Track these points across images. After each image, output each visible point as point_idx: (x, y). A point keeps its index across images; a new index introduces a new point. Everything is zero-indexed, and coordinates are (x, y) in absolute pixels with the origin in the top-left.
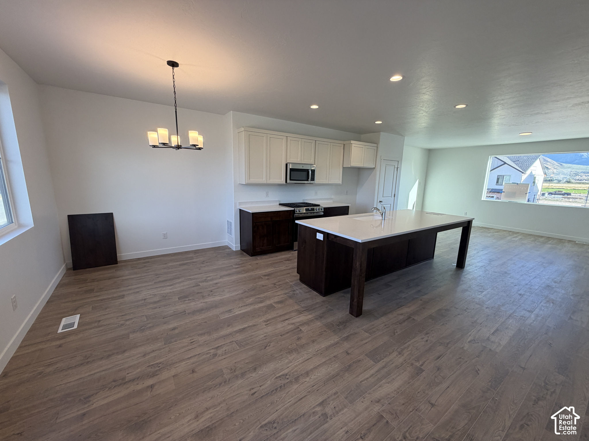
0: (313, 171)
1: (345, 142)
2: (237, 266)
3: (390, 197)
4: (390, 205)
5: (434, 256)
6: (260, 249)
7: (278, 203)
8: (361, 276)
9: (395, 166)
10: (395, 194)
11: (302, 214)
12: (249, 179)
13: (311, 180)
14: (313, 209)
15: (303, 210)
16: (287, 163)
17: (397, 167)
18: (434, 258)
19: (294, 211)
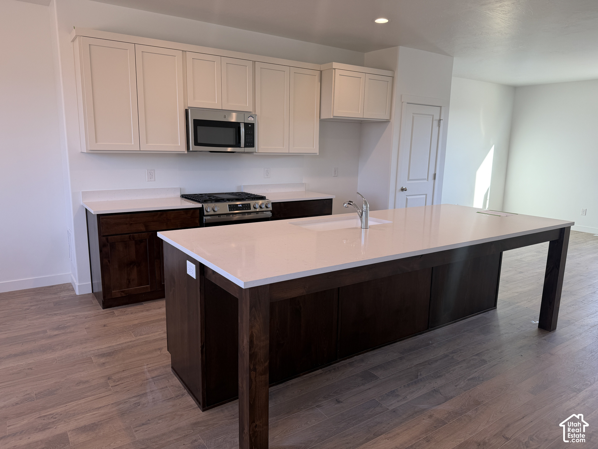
0: (250, 128)
1: (323, 67)
2: (56, 333)
3: (425, 179)
4: (425, 196)
5: (498, 303)
6: (122, 292)
7: (179, 194)
8: (255, 370)
9: (433, 116)
10: (435, 175)
11: (222, 217)
12: (96, 142)
13: (246, 146)
14: (248, 206)
15: (223, 208)
16: (187, 108)
17: (438, 118)
18: (498, 306)
19: (201, 209)
